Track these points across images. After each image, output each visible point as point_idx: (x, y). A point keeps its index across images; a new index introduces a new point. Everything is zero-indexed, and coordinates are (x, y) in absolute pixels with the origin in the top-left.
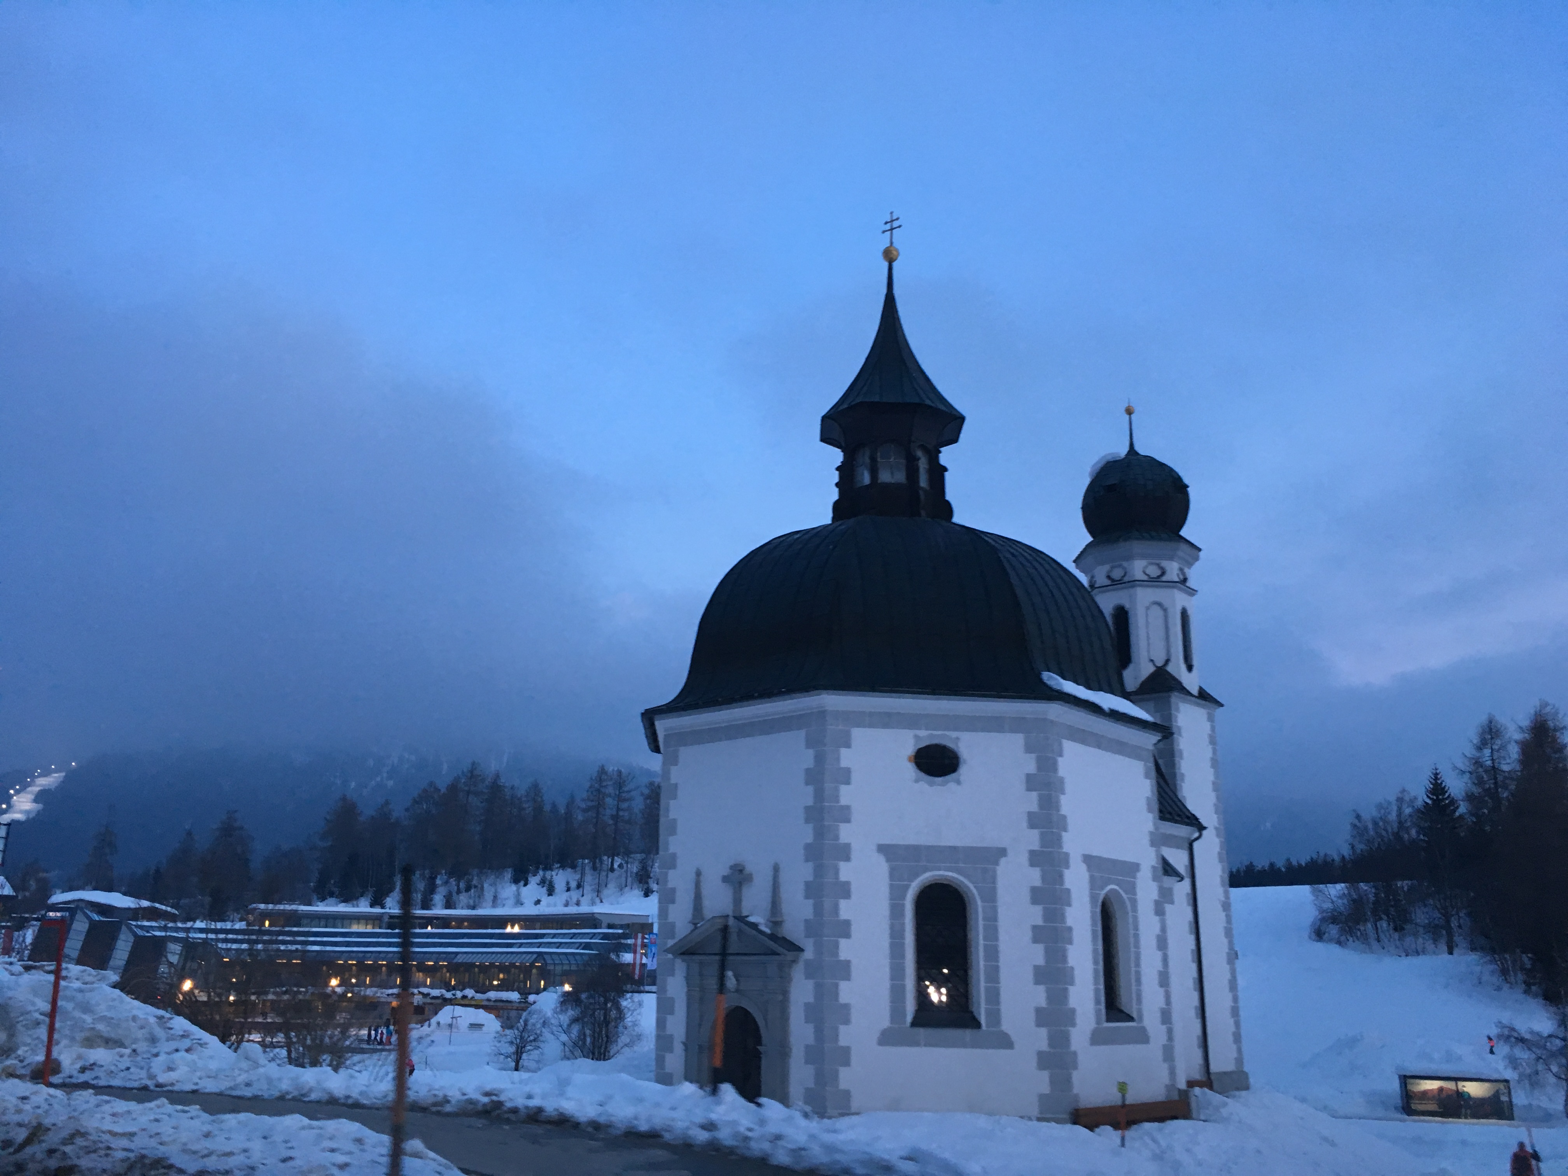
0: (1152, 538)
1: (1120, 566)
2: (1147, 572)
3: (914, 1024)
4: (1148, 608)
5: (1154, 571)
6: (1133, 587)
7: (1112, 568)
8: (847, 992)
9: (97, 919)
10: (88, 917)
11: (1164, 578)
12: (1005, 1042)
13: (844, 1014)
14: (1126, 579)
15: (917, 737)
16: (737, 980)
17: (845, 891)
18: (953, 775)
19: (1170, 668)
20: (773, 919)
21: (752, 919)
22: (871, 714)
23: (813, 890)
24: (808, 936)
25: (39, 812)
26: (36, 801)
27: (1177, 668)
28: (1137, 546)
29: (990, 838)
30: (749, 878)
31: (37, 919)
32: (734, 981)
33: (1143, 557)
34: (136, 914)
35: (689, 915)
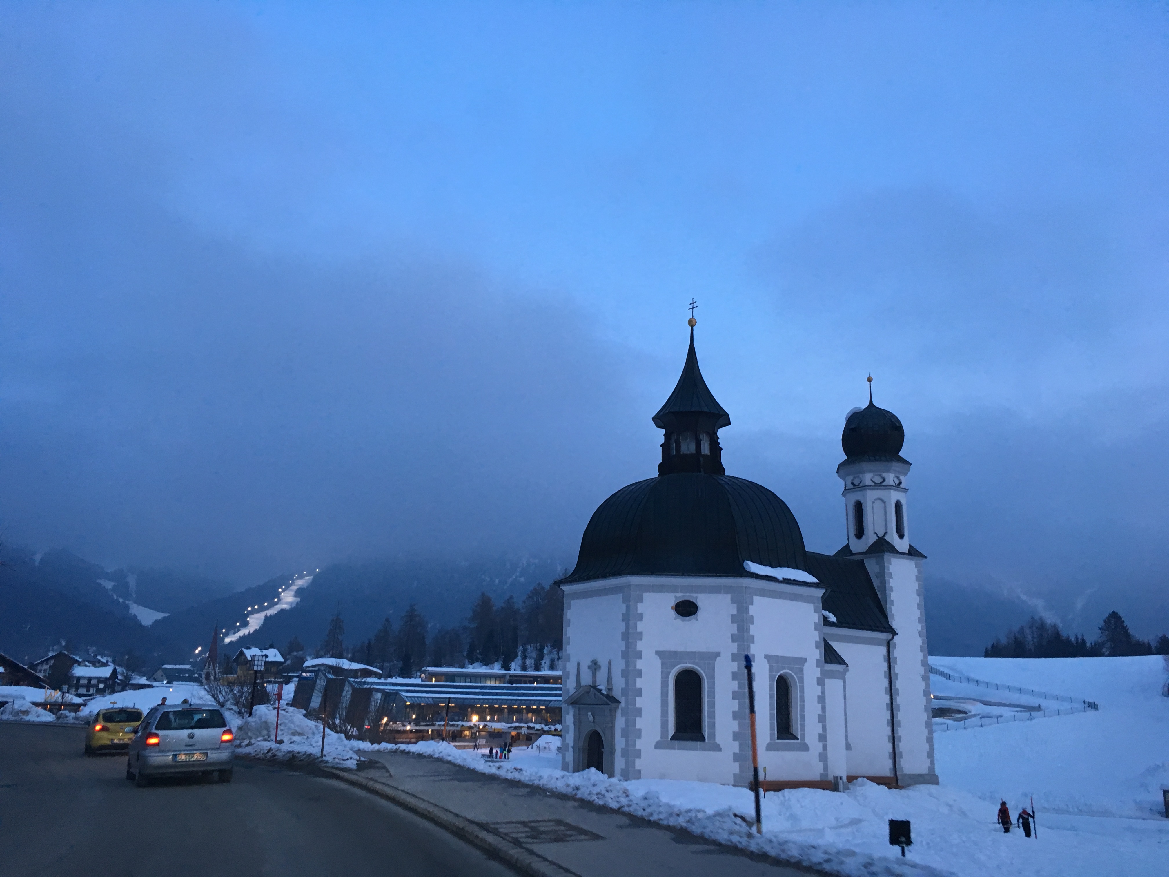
0: (876, 460)
1: (858, 477)
2: (874, 480)
3: (673, 738)
4: (873, 502)
5: (878, 480)
6: (864, 489)
7: (855, 478)
8: (639, 723)
9: (331, 677)
10: (326, 677)
11: (884, 484)
12: (717, 748)
13: (639, 734)
14: (861, 485)
15: (676, 597)
16: (594, 717)
17: (639, 674)
18: (694, 616)
19: (887, 538)
20: (608, 687)
21: (599, 687)
22: (653, 586)
23: (625, 674)
24: (622, 695)
25: (297, 603)
26: (295, 596)
27: (893, 538)
28: (865, 465)
29: (713, 649)
30: (600, 667)
31: (297, 677)
32: (592, 717)
33: (870, 471)
34: (355, 673)
35: (574, 685)
